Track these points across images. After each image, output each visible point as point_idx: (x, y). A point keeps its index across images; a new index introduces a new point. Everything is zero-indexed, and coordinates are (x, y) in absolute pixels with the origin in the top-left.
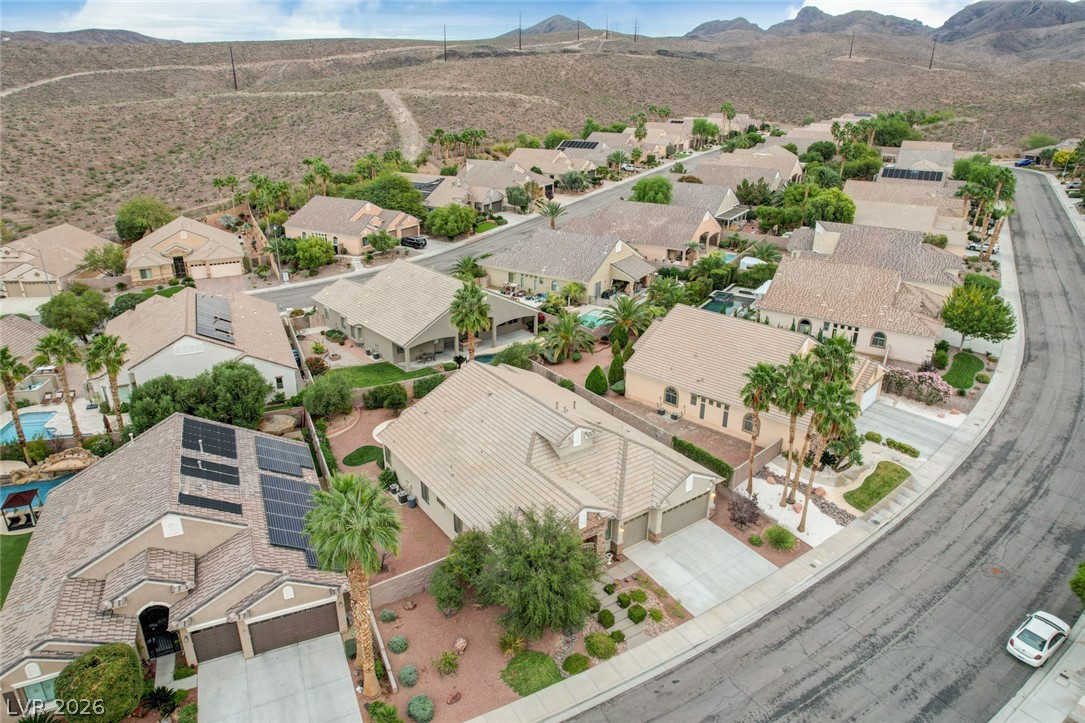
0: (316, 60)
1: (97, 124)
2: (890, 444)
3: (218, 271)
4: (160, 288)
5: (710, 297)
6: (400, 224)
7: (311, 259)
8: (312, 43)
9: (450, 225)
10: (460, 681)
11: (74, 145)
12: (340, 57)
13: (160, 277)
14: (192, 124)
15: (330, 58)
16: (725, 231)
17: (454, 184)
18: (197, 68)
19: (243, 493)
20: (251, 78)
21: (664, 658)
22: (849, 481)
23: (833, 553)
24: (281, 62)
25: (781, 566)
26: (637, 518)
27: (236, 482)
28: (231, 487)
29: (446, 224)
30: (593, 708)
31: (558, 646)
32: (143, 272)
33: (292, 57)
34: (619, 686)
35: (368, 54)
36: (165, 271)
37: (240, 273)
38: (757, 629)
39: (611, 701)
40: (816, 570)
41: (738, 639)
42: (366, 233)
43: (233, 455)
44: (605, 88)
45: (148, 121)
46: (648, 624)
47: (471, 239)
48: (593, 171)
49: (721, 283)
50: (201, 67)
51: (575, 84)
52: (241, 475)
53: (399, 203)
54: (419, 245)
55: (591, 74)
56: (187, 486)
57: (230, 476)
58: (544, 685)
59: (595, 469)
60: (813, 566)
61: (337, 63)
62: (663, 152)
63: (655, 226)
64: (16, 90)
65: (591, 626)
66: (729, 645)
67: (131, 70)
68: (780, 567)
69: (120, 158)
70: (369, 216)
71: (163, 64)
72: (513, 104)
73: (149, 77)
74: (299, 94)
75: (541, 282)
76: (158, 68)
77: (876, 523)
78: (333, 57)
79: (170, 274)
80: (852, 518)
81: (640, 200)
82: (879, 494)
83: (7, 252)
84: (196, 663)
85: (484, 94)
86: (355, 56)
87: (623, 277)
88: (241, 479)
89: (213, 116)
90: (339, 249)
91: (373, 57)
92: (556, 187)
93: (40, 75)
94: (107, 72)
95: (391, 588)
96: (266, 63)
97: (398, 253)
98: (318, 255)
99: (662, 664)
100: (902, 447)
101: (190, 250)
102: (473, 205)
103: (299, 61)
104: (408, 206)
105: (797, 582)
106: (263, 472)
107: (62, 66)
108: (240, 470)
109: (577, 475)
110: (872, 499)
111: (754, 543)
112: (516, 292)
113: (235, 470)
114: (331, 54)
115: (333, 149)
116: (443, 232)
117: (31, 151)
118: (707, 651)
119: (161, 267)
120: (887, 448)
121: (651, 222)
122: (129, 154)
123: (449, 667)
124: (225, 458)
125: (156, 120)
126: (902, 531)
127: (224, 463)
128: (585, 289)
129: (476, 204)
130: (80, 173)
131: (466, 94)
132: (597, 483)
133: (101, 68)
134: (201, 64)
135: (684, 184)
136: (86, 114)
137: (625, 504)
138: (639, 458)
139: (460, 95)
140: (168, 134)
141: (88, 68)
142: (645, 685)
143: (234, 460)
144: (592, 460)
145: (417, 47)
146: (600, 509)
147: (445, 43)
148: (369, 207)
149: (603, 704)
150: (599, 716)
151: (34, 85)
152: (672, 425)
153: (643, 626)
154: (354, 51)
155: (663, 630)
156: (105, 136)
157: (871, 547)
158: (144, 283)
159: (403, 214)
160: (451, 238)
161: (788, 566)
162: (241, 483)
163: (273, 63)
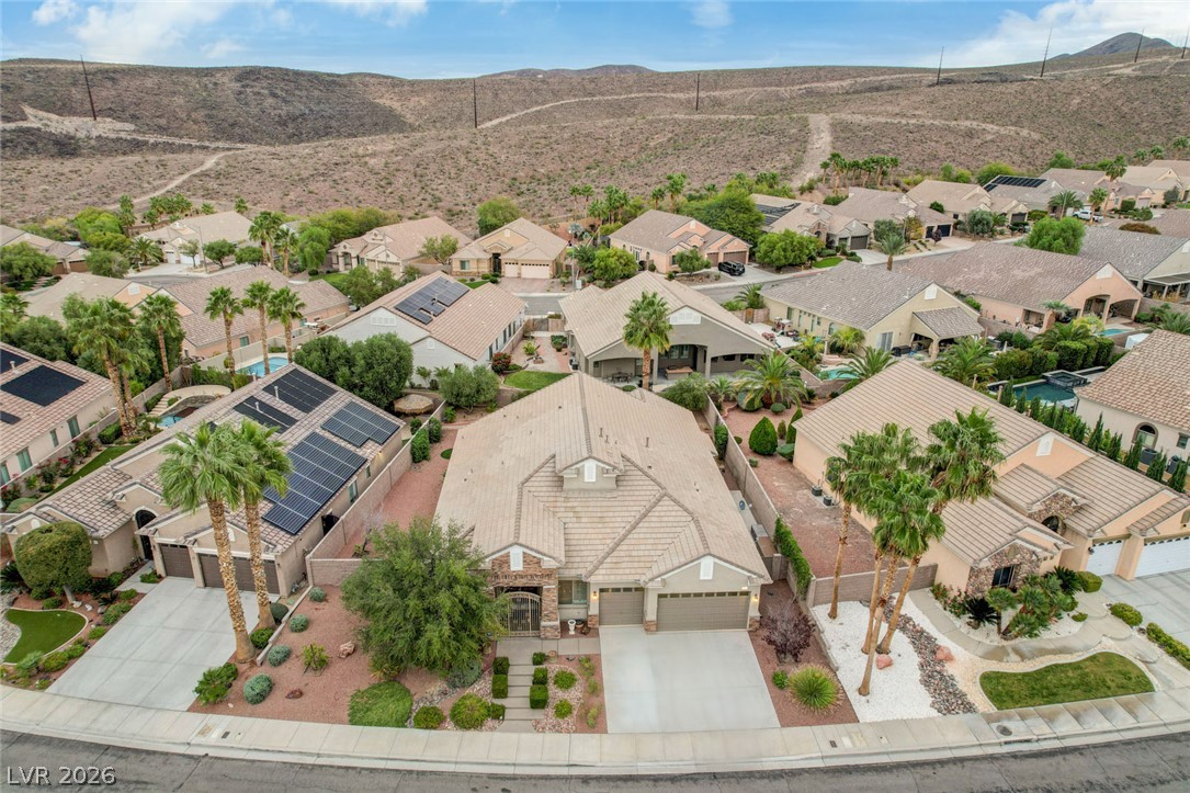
0: (788, 88)
1: (538, 140)
2: (1155, 634)
3: (528, 272)
4: (472, 280)
5: (1044, 377)
6: (723, 246)
7: (606, 269)
8: (787, 71)
9: (775, 254)
10: (316, 683)
11: (511, 158)
12: (814, 85)
13: (476, 270)
14: (618, 143)
15: (803, 86)
16: (1149, 301)
17: (808, 210)
18: (668, 96)
20: (718, 104)
21: (523, 758)
22: (1014, 657)
23: (884, 741)
24: (750, 90)
25: (786, 721)
26: (626, 590)
29: (772, 251)
30: (397, 770)
31: (431, 691)
32: (463, 263)
33: (764, 85)
34: (447, 762)
35: (846, 83)
36: (481, 265)
37: (548, 277)
38: (669, 783)
39: (419, 773)
40: (834, 751)
41: (630, 784)
42: (677, 250)
43: (307, 410)
44: (1137, 119)
45: (581, 139)
46: (546, 716)
47: (804, 272)
48: (1023, 215)
49: (1073, 361)
50: (673, 95)
51: (1088, 115)
53: (731, 224)
54: (734, 271)
55: (1119, 103)
58: (379, 723)
59: (599, 515)
60: (833, 744)
61: (810, 92)
62: (1159, 199)
63: (1019, 278)
64: (514, 116)
65: (482, 688)
66: (611, 784)
67: (610, 98)
68: (783, 726)
69: (542, 171)
70: (692, 233)
71: (638, 92)
72: (970, 134)
73: (623, 104)
74: (732, 117)
75: (819, 323)
76: (633, 95)
77: (1005, 731)
78: (807, 85)
79: (486, 268)
80: (969, 708)
81: (1032, 247)
82: (1054, 695)
83: (376, 235)
84: (163, 574)
85: (936, 122)
86: (831, 84)
87: (925, 331)
89: (640, 137)
90: (648, 265)
91: (852, 85)
92: (955, 228)
93: (536, 102)
94: (589, 99)
95: (335, 570)
96: (735, 91)
97: (708, 277)
98: (613, 266)
99: (514, 765)
100: (1170, 646)
101: (508, 248)
102: (823, 238)
103: (769, 89)
104: (740, 228)
105: (789, 755)
106: (320, 431)
107: (556, 95)
109: (571, 514)
110: (1032, 696)
111: (777, 682)
112: (786, 330)
113: (293, 421)
114: (805, 82)
115: (725, 170)
116: (767, 260)
117: (476, 163)
118: (577, 777)
119: (478, 260)
120: (1144, 638)
121: (1016, 272)
122: (551, 167)
123: (318, 663)
124: (295, 410)
125: (589, 139)
126: (1043, 763)
127: (289, 413)
128: (863, 338)
129: (828, 236)
130: (503, 182)
131: (913, 121)
132: (590, 531)
133: (586, 96)
134: (673, 91)
135: (1125, 232)
136: (534, 132)
137: (605, 565)
138: (666, 519)
139: (904, 122)
140: (592, 152)
141: (575, 96)
142: (471, 776)
144: (604, 504)
145: (905, 75)
146: (545, 555)
147: (940, 71)
148: (693, 224)
149: (410, 772)
150: (393, 782)
151: (529, 111)
152: (819, 511)
153: (538, 714)
154: (832, 79)
155: (556, 729)
156: (539, 151)
157: (961, 760)
158: (462, 274)
159: (731, 237)
160: (779, 269)
161: (795, 730)
163: (742, 91)
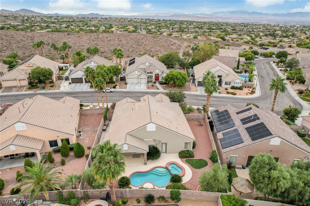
19: (238, 118)
27: (242, 120)
28: (242, 118)
43: (247, 129)
52: (241, 123)
56: (252, 112)
57: (244, 121)
88: (240, 122)
106: (234, 128)
108: (242, 125)
113: (244, 124)
124: (249, 126)
127: (247, 124)
143: (246, 127)
162: (240, 121)
